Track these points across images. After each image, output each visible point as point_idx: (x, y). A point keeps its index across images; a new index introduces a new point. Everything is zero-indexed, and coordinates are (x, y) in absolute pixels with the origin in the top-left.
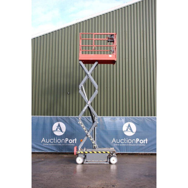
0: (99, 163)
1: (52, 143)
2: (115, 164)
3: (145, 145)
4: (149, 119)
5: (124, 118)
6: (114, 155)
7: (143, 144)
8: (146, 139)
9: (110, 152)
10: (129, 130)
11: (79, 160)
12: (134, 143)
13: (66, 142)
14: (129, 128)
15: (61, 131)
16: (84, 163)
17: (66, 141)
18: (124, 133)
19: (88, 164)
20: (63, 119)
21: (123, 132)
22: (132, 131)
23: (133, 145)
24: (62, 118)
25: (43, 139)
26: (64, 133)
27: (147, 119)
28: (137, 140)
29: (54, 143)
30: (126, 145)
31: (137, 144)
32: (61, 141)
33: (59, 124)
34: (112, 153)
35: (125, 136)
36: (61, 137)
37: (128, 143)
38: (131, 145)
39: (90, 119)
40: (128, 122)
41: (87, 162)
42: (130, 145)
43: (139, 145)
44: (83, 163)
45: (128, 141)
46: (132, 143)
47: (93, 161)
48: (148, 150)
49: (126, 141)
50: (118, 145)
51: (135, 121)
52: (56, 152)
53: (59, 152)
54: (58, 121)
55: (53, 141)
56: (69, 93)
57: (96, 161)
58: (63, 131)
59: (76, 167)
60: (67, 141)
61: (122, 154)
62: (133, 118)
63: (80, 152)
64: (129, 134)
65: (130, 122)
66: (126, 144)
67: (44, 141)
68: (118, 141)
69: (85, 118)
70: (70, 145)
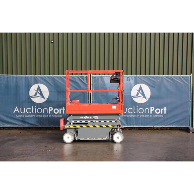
1: (29, 114)
2: (121, 143)
3: (162, 116)
4: (170, 79)
5: (133, 78)
6: (118, 130)
7: (160, 114)
8: (165, 107)
9: (113, 126)
10: (140, 95)
11: (68, 138)
12: (147, 113)
13: (50, 113)
14: (141, 92)
18: (133, 99)
20: (45, 80)
21: (131, 98)
22: (144, 96)
23: (146, 116)
24: (42, 78)
25: (16, 108)
26: (46, 99)
27: (167, 79)
28: (152, 109)
29: (32, 114)
30: (136, 116)
31: (151, 114)
32: (43, 111)
33: (39, 86)
34: (116, 127)
35: (135, 104)
36: (41, 105)
37: (139, 114)
38: (143, 116)
39: (84, 80)
40: (139, 83)
42: (141, 116)
43: (154, 116)
45: (138, 111)
46: (144, 114)
47: (88, 139)
48: (167, 123)
49: (136, 111)
50: (125, 116)
51: (149, 83)
52: (35, 126)
53: (40, 126)
54: (37, 83)
55: (31, 110)
56: (52, 41)
58: (45, 97)
59: (62, 148)
60: (51, 111)
61: (130, 129)
62: (146, 77)
63: (69, 127)
64: (140, 100)
65: (142, 83)
66: (136, 114)
67: (18, 111)
68: (125, 111)
69: (77, 78)
70: (55, 116)
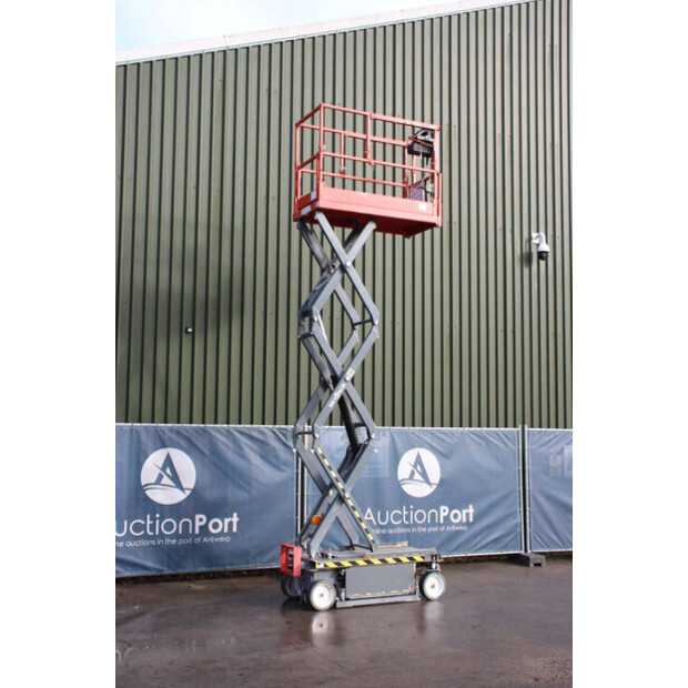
0: (387, 600)
3: (465, 528)
4: (479, 437)
6: (434, 566)
7: (461, 523)
8: (471, 506)
9: (423, 558)
10: (417, 476)
11: (322, 596)
13: (197, 531)
14: (419, 468)
15: (179, 485)
16: (339, 605)
17: (198, 524)
18: (403, 487)
19: (354, 607)
21: (398, 484)
22: (427, 481)
23: (430, 529)
24: (178, 433)
27: (477, 439)
28: (444, 510)
29: (146, 536)
30: (409, 530)
32: (178, 527)
35: (405, 500)
36: (175, 510)
37: (415, 525)
39: (286, 438)
40: (413, 447)
41: (347, 599)
42: (420, 529)
44: (333, 607)
45: (414, 517)
46: (425, 525)
47: (369, 595)
48: (476, 545)
49: (408, 518)
50: (384, 531)
51: (438, 448)
52: (154, 573)
53: (167, 572)
54: (164, 445)
56: (190, 330)
57: (379, 594)
58: (184, 486)
60: (200, 527)
63: (325, 565)
64: (418, 490)
65: (421, 446)
66: (408, 526)
68: (383, 519)
69: (269, 434)
70: (212, 539)
